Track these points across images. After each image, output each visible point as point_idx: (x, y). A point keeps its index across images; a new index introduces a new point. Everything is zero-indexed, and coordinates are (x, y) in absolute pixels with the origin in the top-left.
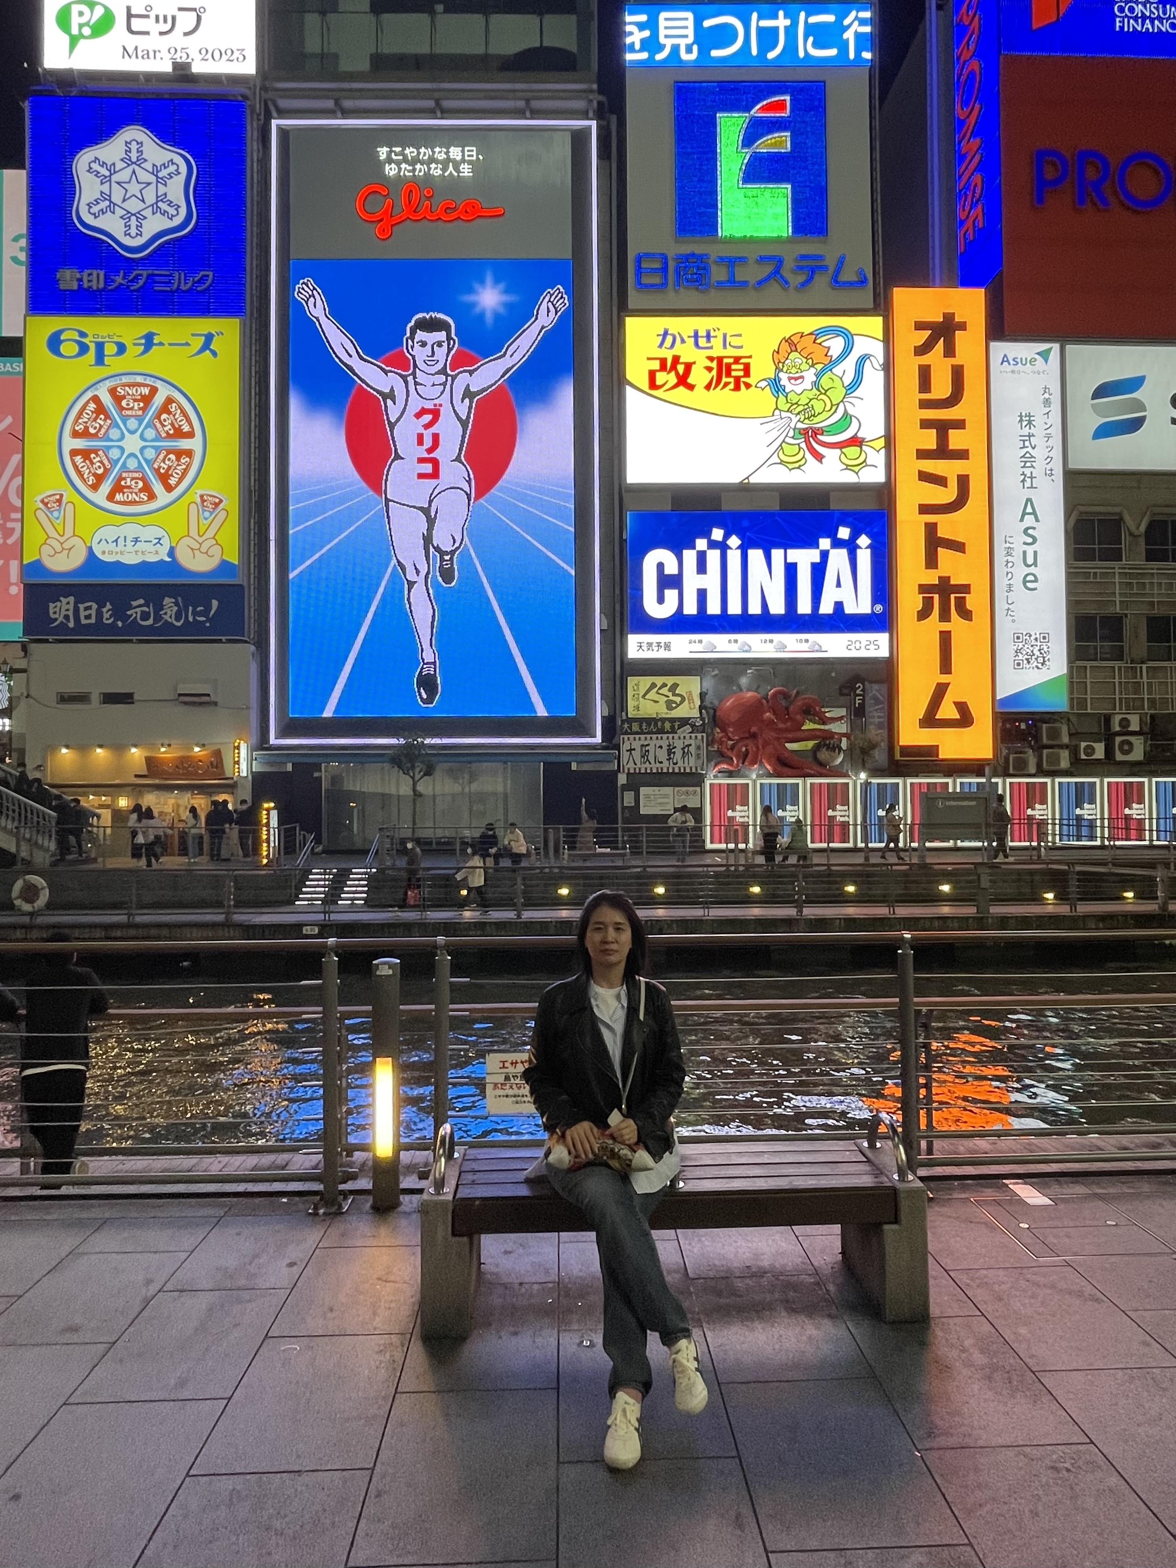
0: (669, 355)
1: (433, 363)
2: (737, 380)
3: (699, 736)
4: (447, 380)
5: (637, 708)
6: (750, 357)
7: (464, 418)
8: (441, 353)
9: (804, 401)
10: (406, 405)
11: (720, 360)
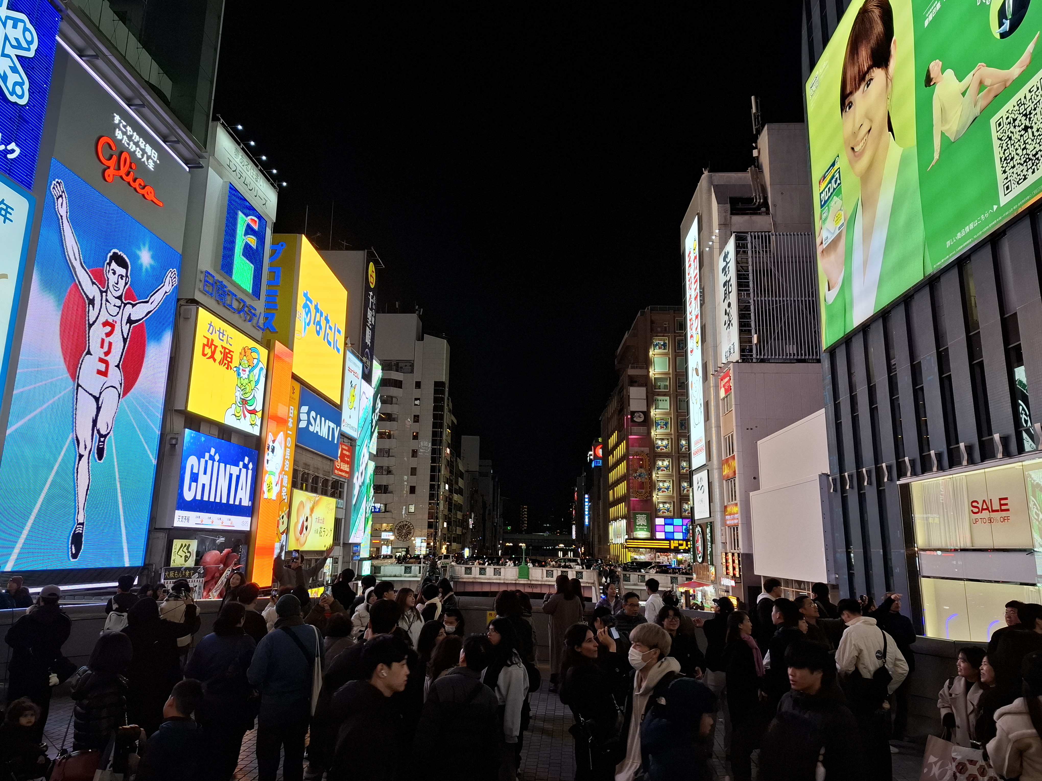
0: (210, 337)
1: (117, 289)
2: (229, 362)
3: (201, 579)
4: (121, 306)
5: (174, 561)
6: (233, 352)
7: (125, 337)
8: (122, 283)
9: (244, 385)
10: (99, 314)
11: (225, 348)
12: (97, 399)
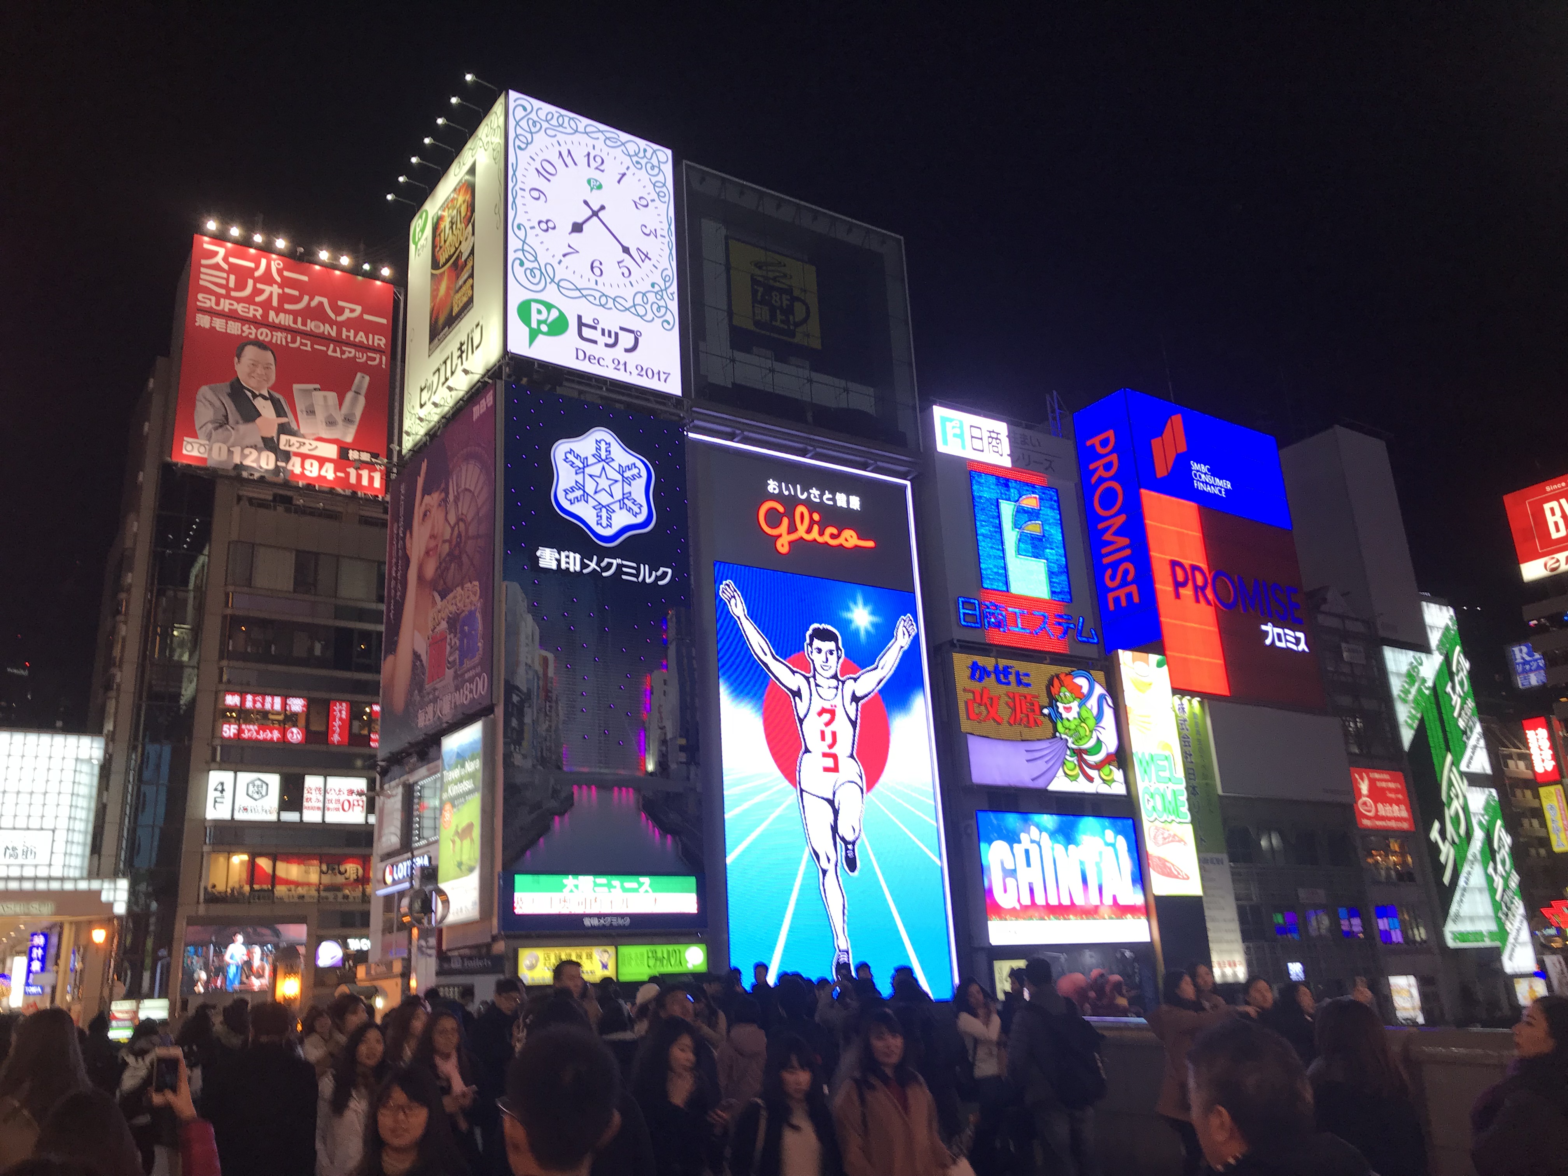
1: (828, 668)
4: (838, 684)
10: (810, 703)
12: (831, 802)
